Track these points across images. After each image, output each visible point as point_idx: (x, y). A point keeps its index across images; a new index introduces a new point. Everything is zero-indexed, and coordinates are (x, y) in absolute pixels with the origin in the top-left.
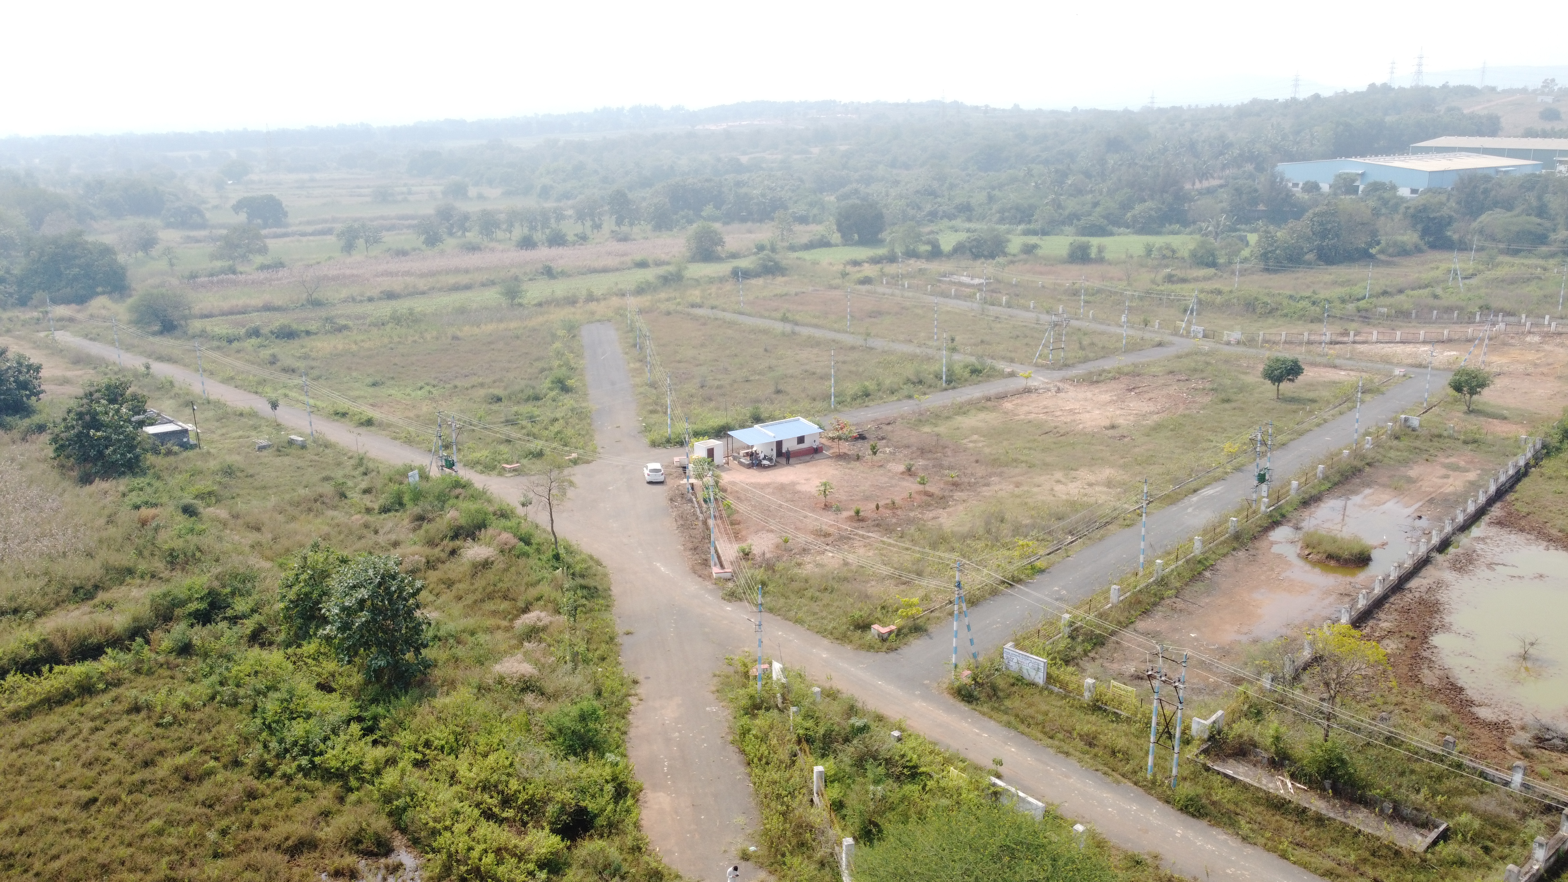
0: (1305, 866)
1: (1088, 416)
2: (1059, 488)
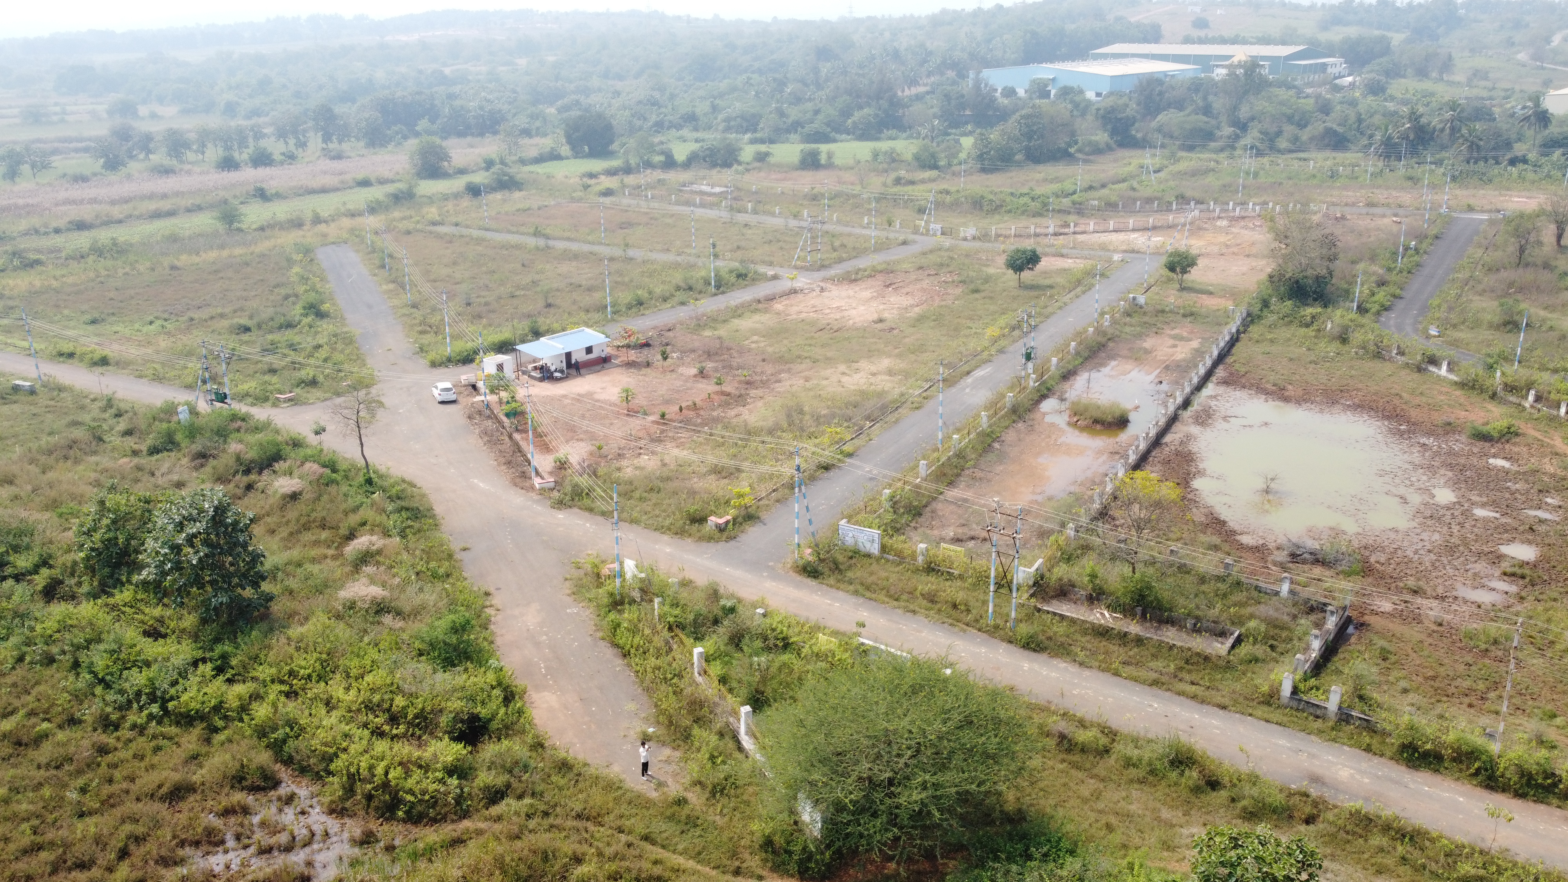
0: (1136, 680)
1: (854, 312)
2: (845, 379)
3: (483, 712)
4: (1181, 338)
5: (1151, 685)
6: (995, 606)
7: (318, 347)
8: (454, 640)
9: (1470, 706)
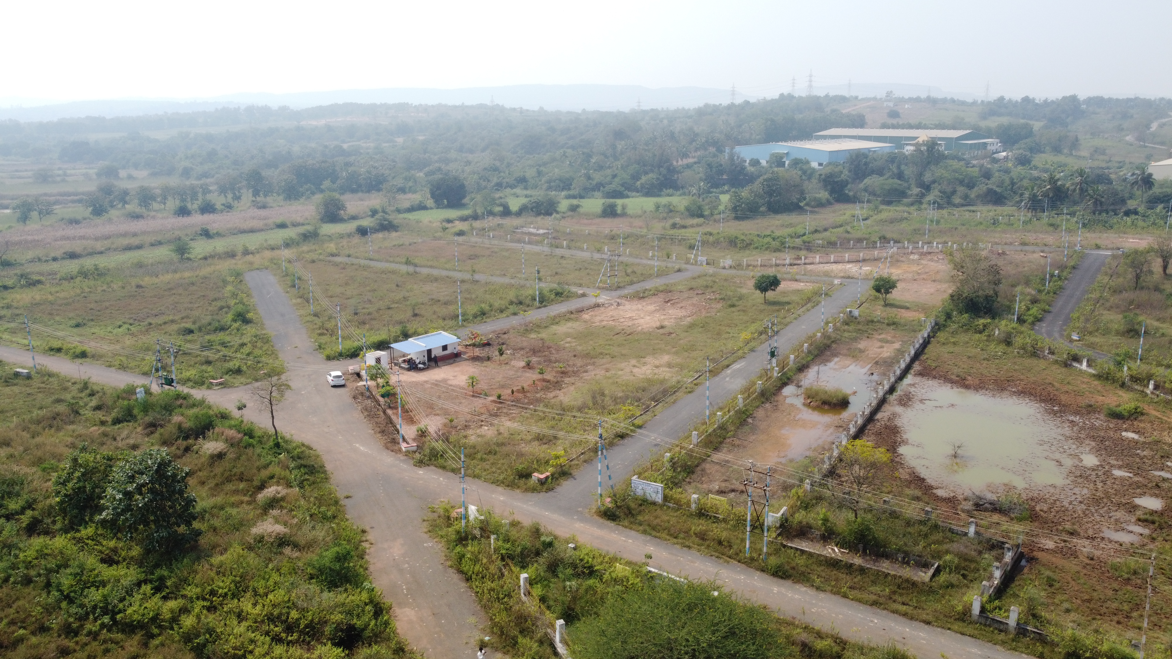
0: (860, 601)
1: (642, 321)
2: (635, 370)
3: (358, 623)
4: (887, 342)
5: (872, 605)
6: (751, 543)
7: (243, 345)
8: (338, 566)
9: (1119, 623)
